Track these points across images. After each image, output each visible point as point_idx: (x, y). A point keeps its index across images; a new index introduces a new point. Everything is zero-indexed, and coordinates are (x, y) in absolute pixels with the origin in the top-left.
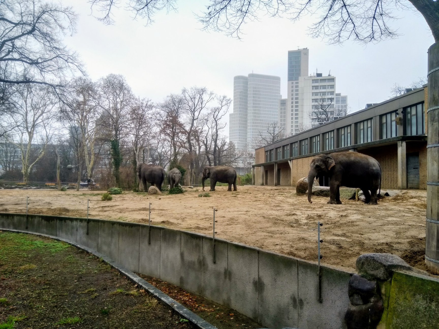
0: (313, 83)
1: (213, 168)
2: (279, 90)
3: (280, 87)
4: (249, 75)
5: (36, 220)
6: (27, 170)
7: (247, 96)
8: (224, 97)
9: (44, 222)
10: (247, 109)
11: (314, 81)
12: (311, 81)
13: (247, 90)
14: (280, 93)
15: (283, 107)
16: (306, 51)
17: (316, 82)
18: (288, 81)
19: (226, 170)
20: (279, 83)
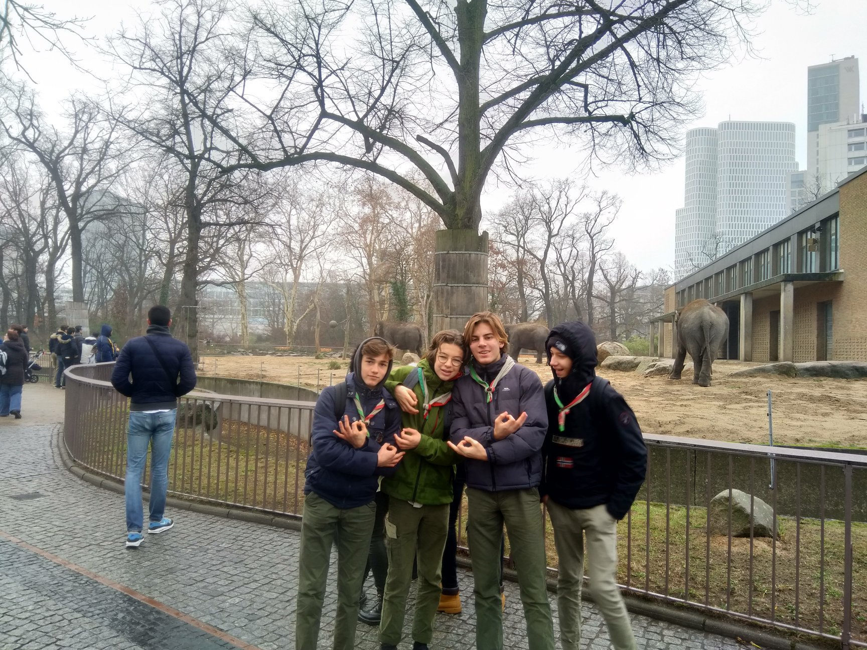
0: (850, 136)
1: (514, 327)
2: (793, 153)
3: (793, 146)
4: (719, 125)
5: (223, 383)
6: (292, 328)
7: (715, 171)
8: (604, 193)
9: (229, 385)
10: (715, 197)
11: (853, 133)
12: (846, 133)
13: (716, 158)
14: (794, 159)
15: (797, 190)
16: (851, 64)
17: (857, 135)
18: (809, 131)
19: (532, 330)
20: (793, 137)
